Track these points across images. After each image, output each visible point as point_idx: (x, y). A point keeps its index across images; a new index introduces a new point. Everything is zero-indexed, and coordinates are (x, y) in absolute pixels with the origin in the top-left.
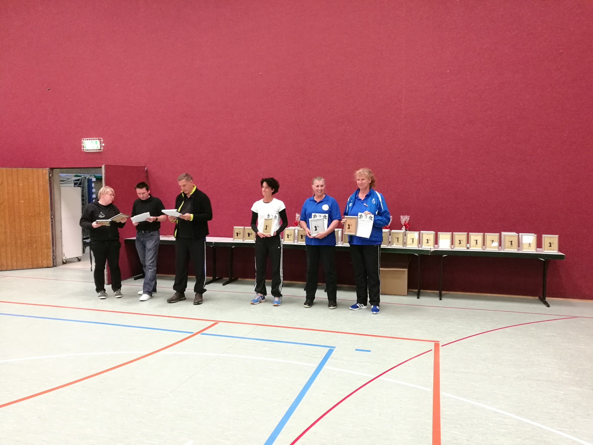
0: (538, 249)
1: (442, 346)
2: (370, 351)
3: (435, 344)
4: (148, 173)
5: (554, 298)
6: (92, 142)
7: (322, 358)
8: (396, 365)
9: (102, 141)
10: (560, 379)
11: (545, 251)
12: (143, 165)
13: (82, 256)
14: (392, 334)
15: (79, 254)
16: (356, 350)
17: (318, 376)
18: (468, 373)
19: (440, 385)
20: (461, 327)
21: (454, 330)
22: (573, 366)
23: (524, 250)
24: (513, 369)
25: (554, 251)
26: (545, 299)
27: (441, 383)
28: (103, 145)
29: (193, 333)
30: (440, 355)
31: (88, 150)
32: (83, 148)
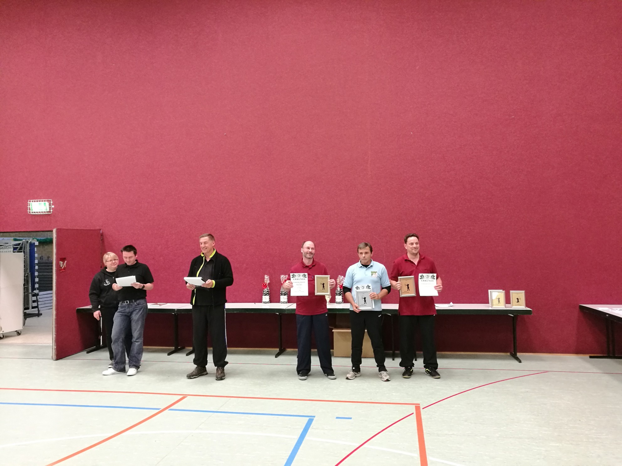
0: (507, 305)
1: (423, 409)
2: (351, 418)
3: (416, 406)
4: (103, 237)
5: (524, 354)
6: (40, 204)
7: (303, 429)
8: (380, 431)
9: (52, 202)
10: (540, 435)
11: (513, 307)
12: (98, 228)
13: (22, 329)
14: (371, 399)
15: (19, 327)
16: (337, 418)
17: (301, 448)
18: (451, 435)
19: (426, 450)
20: (440, 388)
21: (433, 391)
22: (550, 422)
23: (494, 307)
24: (495, 428)
25: (522, 307)
26: (517, 355)
27: (426, 447)
28: (53, 206)
29: (160, 409)
30: (422, 418)
31: (35, 212)
32: (30, 210)
